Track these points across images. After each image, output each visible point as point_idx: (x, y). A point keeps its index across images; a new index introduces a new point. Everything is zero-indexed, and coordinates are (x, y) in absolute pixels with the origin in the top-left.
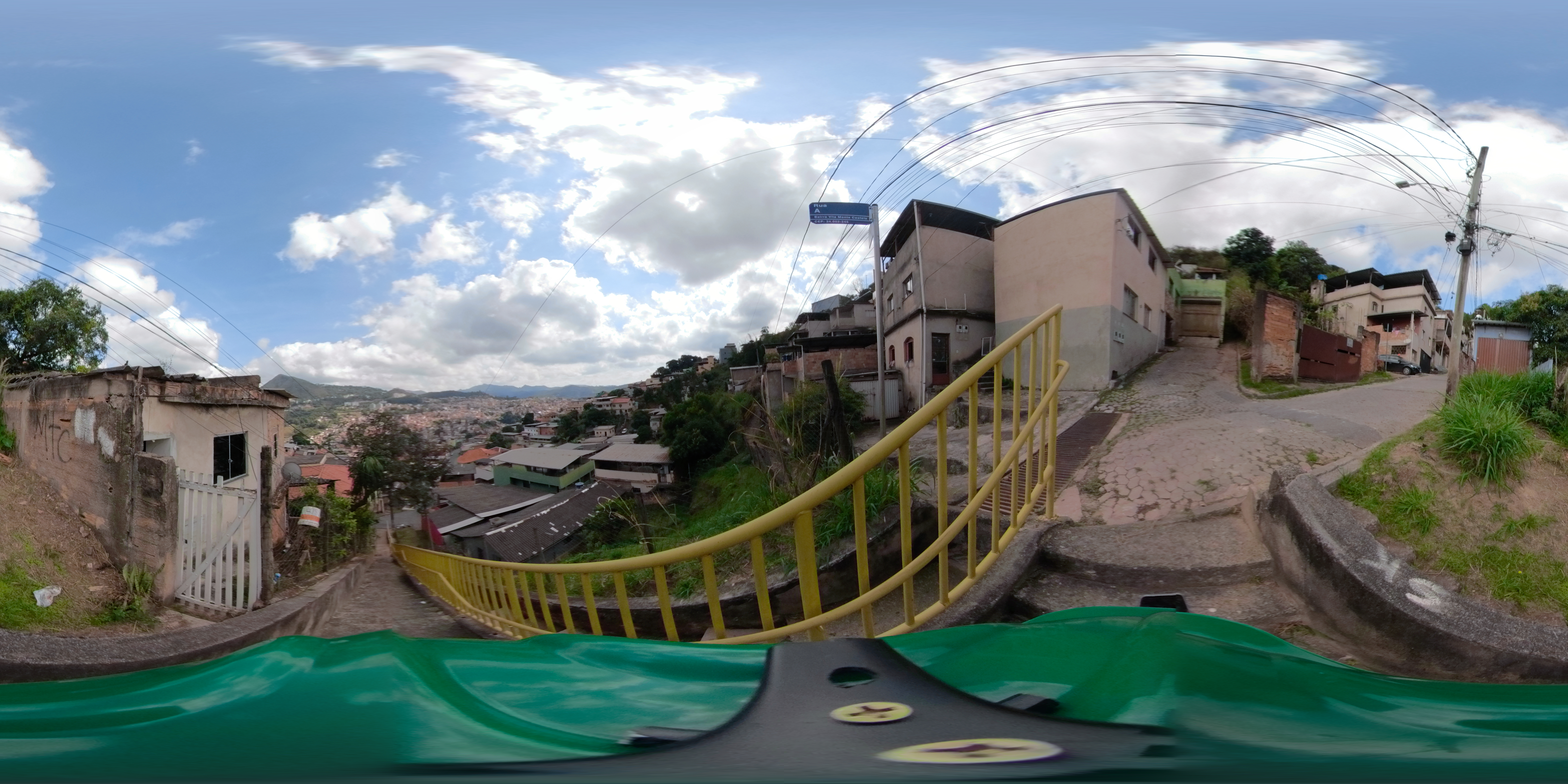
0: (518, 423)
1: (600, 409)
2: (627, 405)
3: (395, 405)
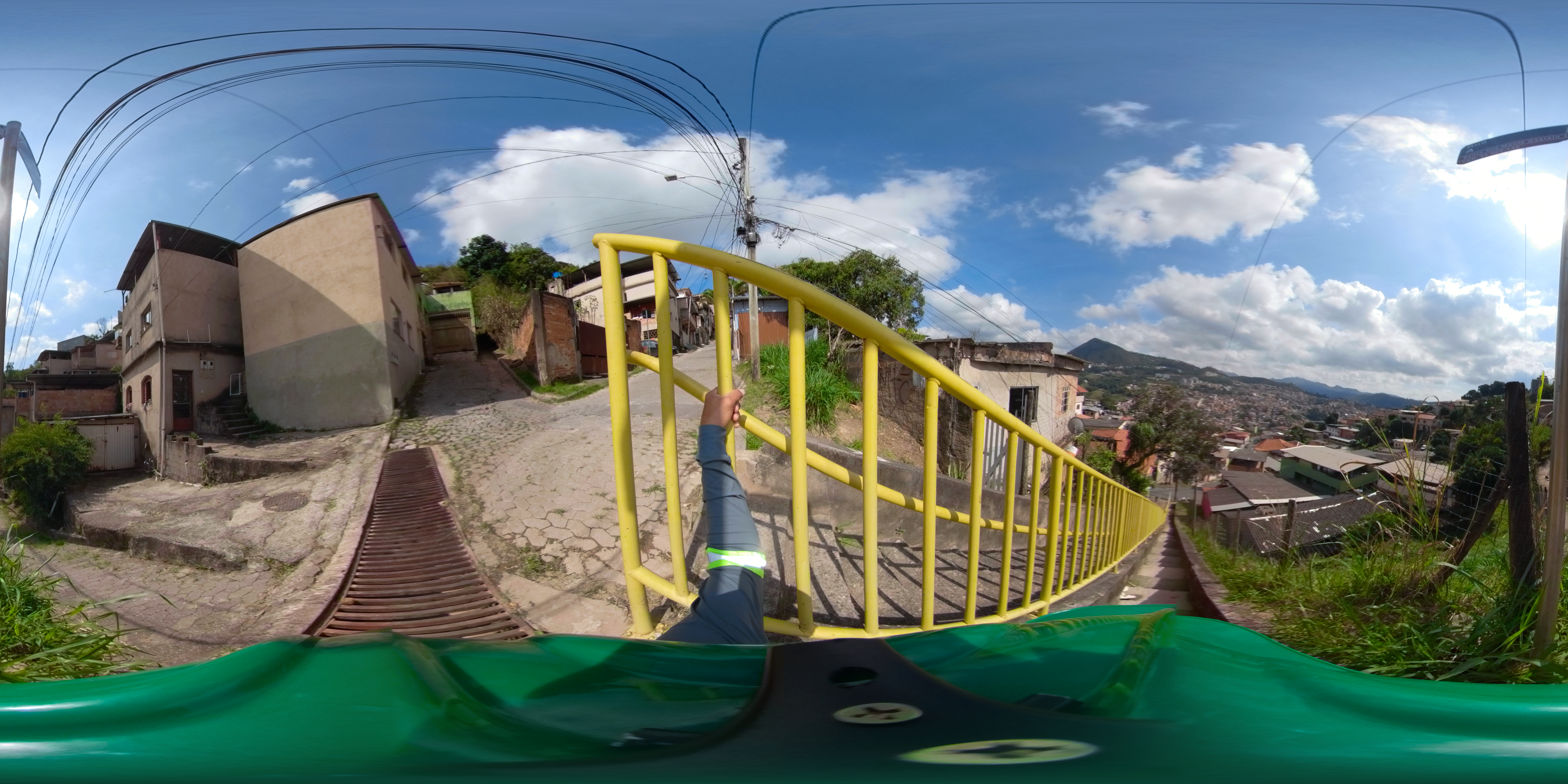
0: (1322, 422)
1: (1404, 421)
2: (1431, 422)
3: (1206, 383)
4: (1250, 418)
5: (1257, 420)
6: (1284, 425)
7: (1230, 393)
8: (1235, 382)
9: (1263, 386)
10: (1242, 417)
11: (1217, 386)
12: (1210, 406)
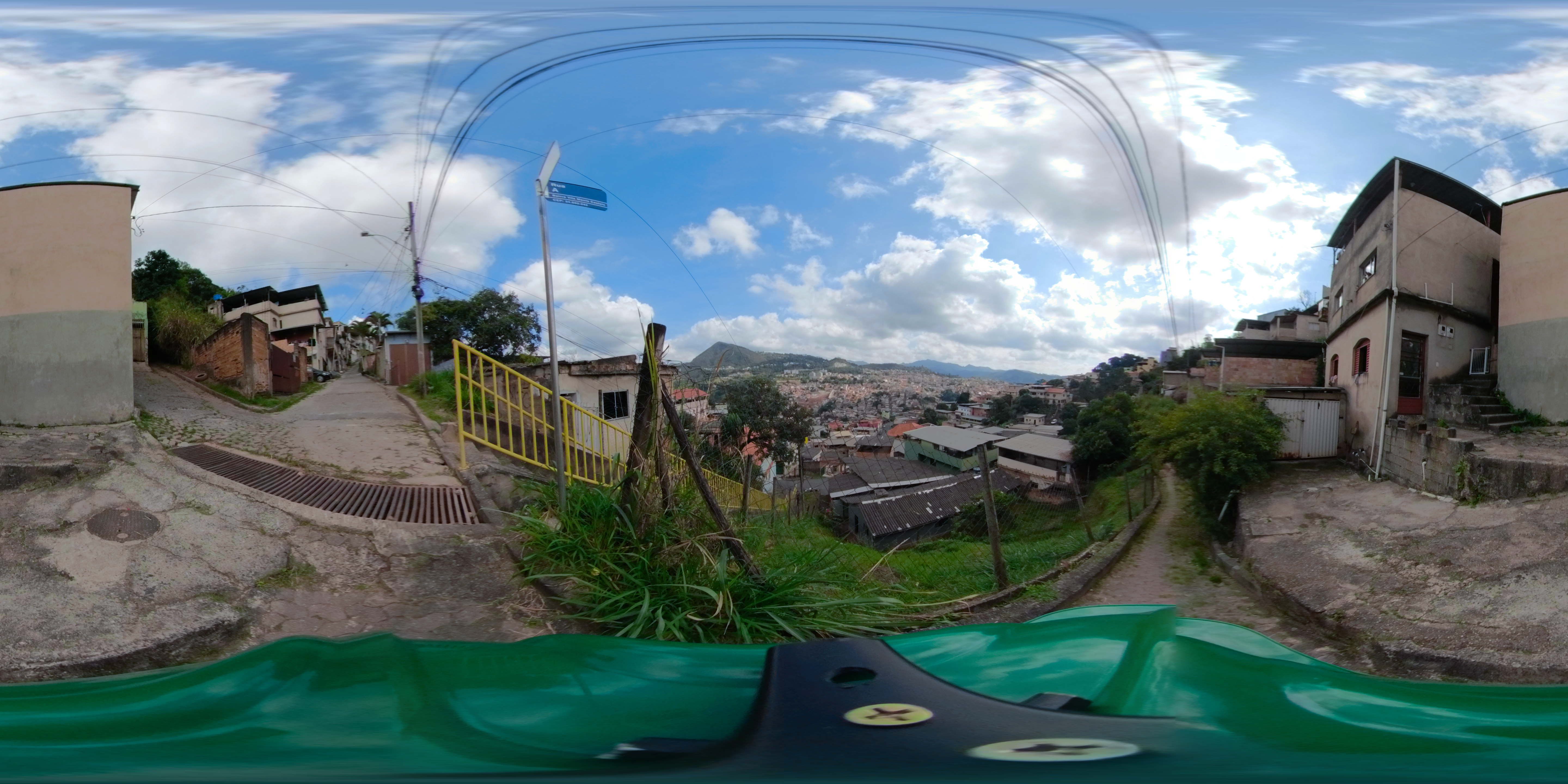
0: (954, 401)
1: (1033, 396)
2: (1060, 396)
3: (835, 375)
4: (883, 406)
5: (891, 407)
6: (918, 408)
7: (861, 382)
8: (865, 371)
9: (893, 372)
10: (876, 404)
11: (848, 376)
12: (842, 397)
